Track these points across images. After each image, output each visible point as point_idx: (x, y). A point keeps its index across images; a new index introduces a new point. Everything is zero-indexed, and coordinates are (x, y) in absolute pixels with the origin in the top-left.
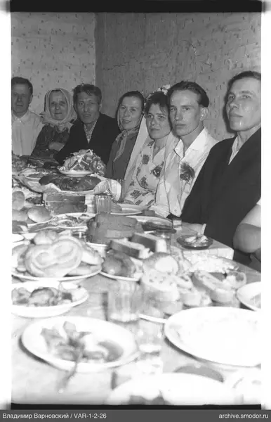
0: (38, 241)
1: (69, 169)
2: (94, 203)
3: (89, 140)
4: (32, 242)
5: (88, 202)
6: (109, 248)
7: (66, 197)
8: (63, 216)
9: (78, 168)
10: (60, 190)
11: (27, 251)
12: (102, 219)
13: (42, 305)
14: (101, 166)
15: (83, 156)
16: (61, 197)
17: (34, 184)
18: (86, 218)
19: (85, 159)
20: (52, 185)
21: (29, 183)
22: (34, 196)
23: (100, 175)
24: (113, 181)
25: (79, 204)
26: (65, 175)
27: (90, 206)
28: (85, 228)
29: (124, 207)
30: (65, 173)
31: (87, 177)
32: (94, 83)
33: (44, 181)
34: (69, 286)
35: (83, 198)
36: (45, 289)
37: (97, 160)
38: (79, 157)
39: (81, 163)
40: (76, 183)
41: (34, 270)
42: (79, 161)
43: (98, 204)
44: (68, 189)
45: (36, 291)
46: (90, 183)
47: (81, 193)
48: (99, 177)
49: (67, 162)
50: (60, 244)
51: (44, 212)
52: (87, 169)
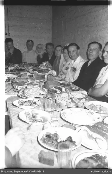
0: (28, 87)
1: (42, 67)
2: (47, 77)
3: (50, 59)
4: (26, 87)
5: (46, 77)
6: (49, 90)
7: (39, 75)
8: (38, 80)
9: (44, 67)
10: (38, 73)
11: (24, 90)
12: (48, 82)
13: (27, 106)
14: (50, 66)
15: (45, 63)
16: (38, 75)
17: (31, 71)
18: (45, 81)
19: (46, 64)
20: (36, 72)
21: (30, 71)
22: (31, 74)
23: (50, 69)
24: (54, 71)
25: (43, 77)
26: (40, 69)
27: (46, 78)
28: (44, 84)
29: (57, 78)
30: (40, 68)
31: (46, 69)
32: (51, 42)
33: (34, 70)
34: (36, 100)
35: (44, 76)
36: (29, 101)
37: (50, 65)
38: (44, 64)
39: (45, 65)
40: (43, 71)
41: (26, 95)
42: (44, 65)
43: (48, 77)
44: (40, 73)
45: (26, 101)
46: (47, 71)
47: (44, 74)
48: (50, 70)
49: (41, 65)
50: (33, 88)
51: (32, 79)
52: (47, 67)
